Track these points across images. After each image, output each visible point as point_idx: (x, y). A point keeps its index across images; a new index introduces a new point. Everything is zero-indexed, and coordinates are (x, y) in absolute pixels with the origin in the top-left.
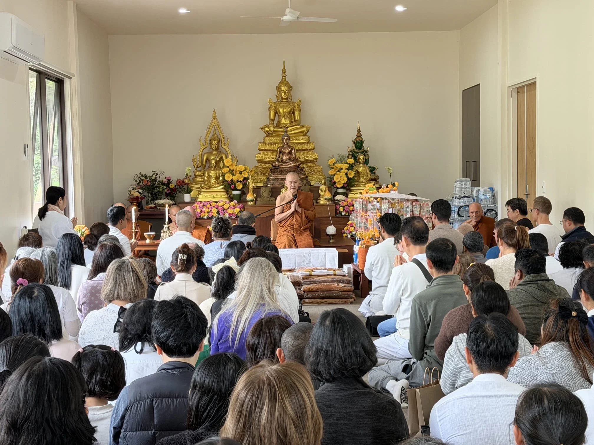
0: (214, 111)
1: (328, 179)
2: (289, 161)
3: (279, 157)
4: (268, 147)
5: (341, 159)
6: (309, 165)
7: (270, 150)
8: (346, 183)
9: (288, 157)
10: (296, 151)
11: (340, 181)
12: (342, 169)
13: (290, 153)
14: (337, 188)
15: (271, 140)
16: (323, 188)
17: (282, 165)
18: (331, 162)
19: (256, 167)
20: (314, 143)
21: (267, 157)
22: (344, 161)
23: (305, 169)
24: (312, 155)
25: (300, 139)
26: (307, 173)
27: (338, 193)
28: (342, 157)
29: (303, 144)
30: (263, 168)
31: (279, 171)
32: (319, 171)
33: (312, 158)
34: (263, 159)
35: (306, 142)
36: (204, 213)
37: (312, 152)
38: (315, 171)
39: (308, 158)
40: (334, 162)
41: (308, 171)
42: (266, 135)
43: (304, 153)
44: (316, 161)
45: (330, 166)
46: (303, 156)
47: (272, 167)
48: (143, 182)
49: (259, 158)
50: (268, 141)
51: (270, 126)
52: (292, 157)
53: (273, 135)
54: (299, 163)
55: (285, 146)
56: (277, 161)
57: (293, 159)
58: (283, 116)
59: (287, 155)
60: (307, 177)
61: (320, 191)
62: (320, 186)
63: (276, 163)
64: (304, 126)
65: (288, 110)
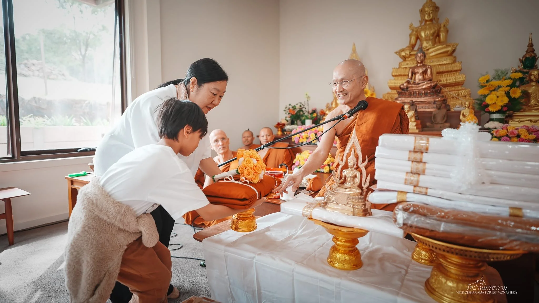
0: (354, 44)
1: (477, 101)
2: (422, 82)
3: (411, 78)
4: (402, 72)
5: (499, 76)
6: (453, 88)
7: (404, 75)
8: (506, 105)
9: (421, 77)
10: (435, 72)
11: (495, 103)
12: (499, 87)
13: (425, 72)
14: (491, 113)
15: (407, 64)
16: (466, 111)
18: (482, 80)
19: (388, 93)
20: (461, 62)
21: (401, 82)
22: (504, 77)
23: (447, 94)
24: (457, 77)
25: (443, 60)
26: (449, 98)
27: (491, 120)
28: (502, 72)
29: (447, 65)
30: (396, 94)
31: (408, 94)
32: (466, 95)
33: (457, 80)
34: (396, 85)
35: (450, 62)
36: (303, 138)
37: (457, 73)
38: (460, 96)
39: (451, 81)
40: (487, 79)
41: (451, 95)
42: (402, 60)
43: (447, 75)
44: (463, 83)
45: (481, 84)
46: (445, 79)
47: (400, 91)
48: (289, 111)
49: (391, 85)
50: (403, 65)
51: (407, 49)
52: (428, 77)
53: (410, 59)
54: (435, 83)
55: (419, 65)
56: (406, 83)
57: (428, 80)
58: (425, 39)
59: (421, 75)
60: (446, 100)
61: (461, 117)
62: (462, 110)
63: (405, 84)
64: (450, 45)
65: (432, 32)
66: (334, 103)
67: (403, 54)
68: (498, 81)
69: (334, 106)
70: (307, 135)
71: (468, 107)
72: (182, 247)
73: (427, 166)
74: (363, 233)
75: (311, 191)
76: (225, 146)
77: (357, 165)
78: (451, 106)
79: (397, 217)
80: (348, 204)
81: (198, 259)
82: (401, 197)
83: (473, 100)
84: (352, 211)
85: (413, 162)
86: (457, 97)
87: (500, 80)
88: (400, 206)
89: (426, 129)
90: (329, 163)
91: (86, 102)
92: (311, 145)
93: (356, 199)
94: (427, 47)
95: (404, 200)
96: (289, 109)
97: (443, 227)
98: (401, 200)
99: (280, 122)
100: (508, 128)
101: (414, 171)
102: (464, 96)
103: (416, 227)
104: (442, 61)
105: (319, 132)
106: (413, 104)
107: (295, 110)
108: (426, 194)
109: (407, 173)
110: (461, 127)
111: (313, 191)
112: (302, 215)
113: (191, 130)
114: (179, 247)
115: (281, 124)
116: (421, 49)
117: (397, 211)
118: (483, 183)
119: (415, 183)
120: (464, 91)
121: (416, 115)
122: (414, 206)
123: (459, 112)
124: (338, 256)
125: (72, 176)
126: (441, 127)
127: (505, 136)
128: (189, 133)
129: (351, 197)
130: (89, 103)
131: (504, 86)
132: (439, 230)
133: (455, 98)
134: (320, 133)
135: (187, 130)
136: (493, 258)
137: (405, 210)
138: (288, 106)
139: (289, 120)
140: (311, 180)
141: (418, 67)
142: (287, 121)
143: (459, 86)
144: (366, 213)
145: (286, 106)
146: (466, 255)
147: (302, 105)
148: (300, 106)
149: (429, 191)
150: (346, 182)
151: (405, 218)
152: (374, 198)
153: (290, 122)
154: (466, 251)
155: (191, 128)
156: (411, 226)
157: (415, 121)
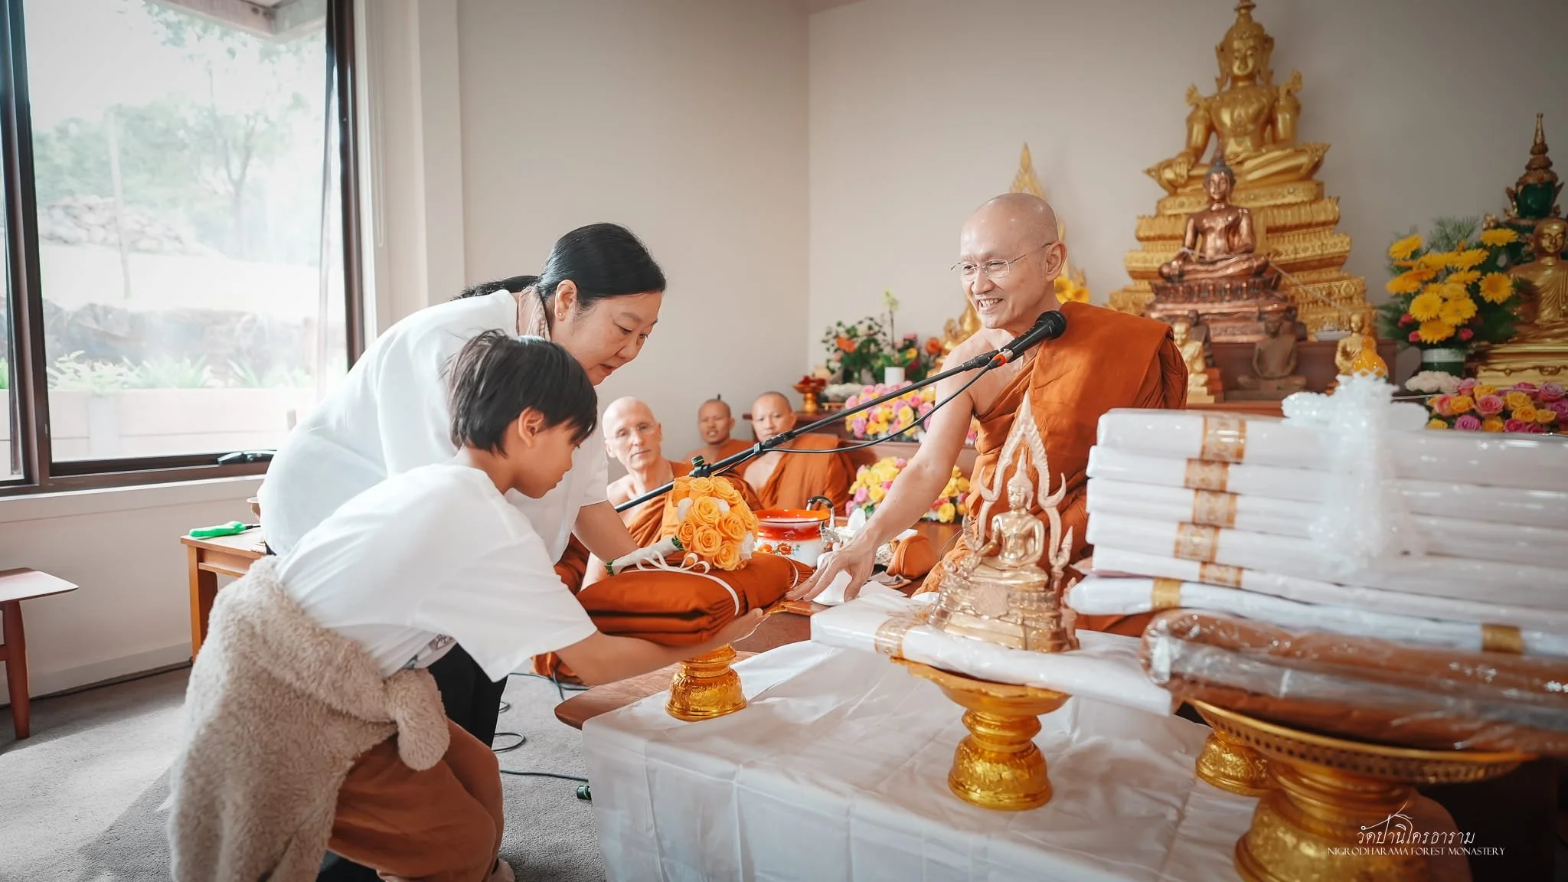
0: (1026, 147)
1: (1384, 312)
2: (1225, 256)
4: (1166, 227)
5: (1447, 237)
6: (1314, 276)
7: (1172, 238)
8: (1470, 324)
11: (1438, 318)
12: (1449, 271)
13: (1232, 229)
14: (1425, 346)
15: (1182, 205)
16: (1353, 342)
17: (1198, 272)
18: (1400, 250)
19: (1126, 290)
20: (1338, 199)
21: (1164, 257)
22: (1464, 243)
23: (1297, 290)
24: (1325, 242)
25: (1286, 193)
26: (1303, 304)
27: (1426, 367)
28: (1458, 228)
29: (1296, 208)
30: (1147, 292)
31: (1183, 291)
32: (1351, 294)
33: (1326, 252)
34: (1147, 265)
35: (1305, 199)
36: (878, 423)
37: (1327, 232)
38: (1336, 296)
39: (1308, 254)
40: (1414, 248)
41: (1309, 295)
42: (1164, 193)
43: (1296, 237)
44: (1342, 260)
45: (1395, 263)
46: (1292, 248)
47: (1160, 282)
48: (838, 343)
49: (1134, 265)
50: (1170, 209)
51: (1180, 160)
52: (1241, 243)
53: (1188, 189)
54: (1263, 259)
55: (1215, 207)
56: (1177, 258)
57: (1243, 250)
58: (1233, 131)
59: (1220, 237)
60: (1296, 309)
61: (1339, 359)
62: (1342, 338)
63: (1174, 263)
64: (1307, 149)
65: (1251, 111)
66: (968, 320)
67: (1169, 174)
68: (1446, 253)
69: (967, 327)
70: (891, 413)
71: (1360, 331)
72: (524, 741)
73: (1241, 503)
74: (1054, 701)
75: (901, 578)
76: (648, 446)
77: (1035, 502)
78: (1309, 327)
79: (1152, 654)
80: (1007, 614)
81: (571, 779)
82: (1165, 596)
83: (1374, 308)
84: (1022, 635)
85: (1200, 493)
86: (1327, 300)
87: (1450, 251)
88: (1162, 623)
89: (1235, 393)
90: (954, 495)
91: (245, 319)
92: (901, 441)
93: (1031, 602)
94: (1237, 155)
95: (1174, 603)
96: (837, 337)
97: (1287, 683)
98: (1164, 605)
99: (809, 374)
100: (1475, 390)
101: (1204, 518)
102: (1346, 298)
103: (1209, 684)
104: (1284, 197)
105: (925, 404)
106: (1197, 322)
107: (855, 339)
108: (1238, 587)
109: (1182, 524)
110: (1341, 389)
111: (906, 577)
112: (873, 649)
113: (540, 421)
114: (516, 741)
115: (813, 381)
116: (1220, 161)
117: (1153, 636)
118: (1406, 553)
119: (1205, 554)
120: (1345, 283)
121: (1206, 354)
122: (1203, 621)
123: (1334, 344)
124: (980, 767)
125: (202, 534)
126: (1279, 388)
127: (1465, 413)
128: (536, 430)
129: (1018, 596)
130: (254, 320)
131: (1462, 269)
132: (1278, 692)
133: (1321, 304)
134: (928, 408)
135: (530, 421)
136: (1435, 775)
137: (1177, 633)
138: (834, 328)
139: (836, 369)
140: (900, 544)
141: (1212, 211)
142: (833, 372)
143: (1332, 269)
144: (1062, 642)
145: (829, 327)
146: (1356, 767)
147: (876, 324)
148: (870, 328)
149: (1247, 578)
150: (1003, 551)
151: (1177, 656)
152: (1084, 597)
153: (839, 373)
154: (1357, 754)
155: (542, 416)
156: (1194, 682)
157: (1204, 372)
